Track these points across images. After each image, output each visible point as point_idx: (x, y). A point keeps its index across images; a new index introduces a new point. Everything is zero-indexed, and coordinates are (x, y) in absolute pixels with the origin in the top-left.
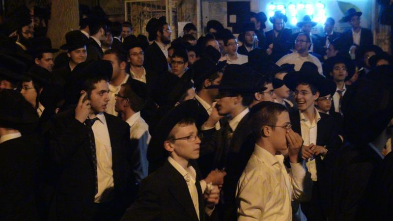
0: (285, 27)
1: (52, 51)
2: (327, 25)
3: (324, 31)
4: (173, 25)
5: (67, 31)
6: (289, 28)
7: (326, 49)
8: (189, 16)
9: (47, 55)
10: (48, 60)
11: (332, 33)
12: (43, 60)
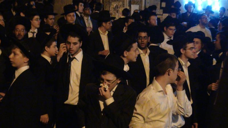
0: (194, 12)
1: (55, 14)
2: (221, 11)
3: (219, 15)
4: (128, 6)
5: (65, 5)
6: (196, 13)
7: (218, 25)
8: (138, 2)
9: (51, 17)
10: (51, 19)
11: (223, 16)
12: (48, 19)
